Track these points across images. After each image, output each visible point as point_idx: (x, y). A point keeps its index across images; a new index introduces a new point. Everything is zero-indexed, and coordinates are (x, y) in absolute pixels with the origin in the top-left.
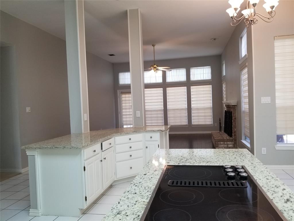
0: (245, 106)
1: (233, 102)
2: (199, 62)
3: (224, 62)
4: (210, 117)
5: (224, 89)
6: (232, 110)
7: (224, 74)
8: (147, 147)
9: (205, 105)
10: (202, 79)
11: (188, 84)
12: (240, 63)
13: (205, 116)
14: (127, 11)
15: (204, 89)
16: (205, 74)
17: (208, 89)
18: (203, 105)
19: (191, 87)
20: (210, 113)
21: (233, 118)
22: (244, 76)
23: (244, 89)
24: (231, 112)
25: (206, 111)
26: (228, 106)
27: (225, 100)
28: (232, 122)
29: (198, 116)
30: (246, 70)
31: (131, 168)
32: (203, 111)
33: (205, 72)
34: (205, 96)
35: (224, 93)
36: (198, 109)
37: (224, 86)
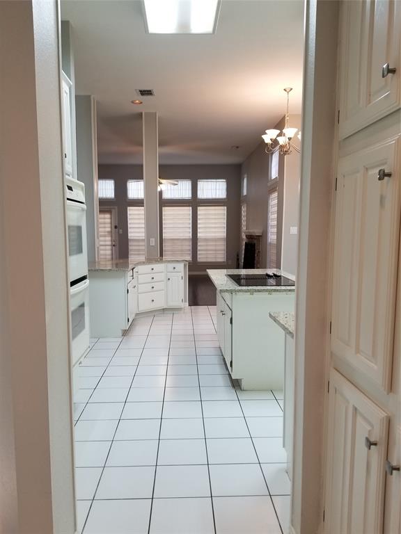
0: (272, 237)
1: (256, 231)
2: (211, 172)
3: (246, 176)
4: (223, 252)
5: (244, 214)
6: (255, 241)
7: (245, 193)
8: (169, 279)
9: (217, 235)
10: (214, 197)
11: (195, 203)
12: (269, 184)
13: (216, 250)
14: (142, 113)
15: (217, 212)
16: (218, 191)
17: (221, 212)
18: (213, 235)
19: (199, 208)
20: (222, 246)
21: (257, 251)
22: (273, 201)
23: (273, 216)
24: (255, 244)
25: (217, 243)
26: (250, 237)
27: (244, 228)
28: (254, 257)
29: (207, 250)
30: (275, 195)
31: (153, 301)
32: (214, 243)
33: (218, 188)
34: (216, 221)
35: (244, 219)
36: (206, 240)
37: (244, 209)
